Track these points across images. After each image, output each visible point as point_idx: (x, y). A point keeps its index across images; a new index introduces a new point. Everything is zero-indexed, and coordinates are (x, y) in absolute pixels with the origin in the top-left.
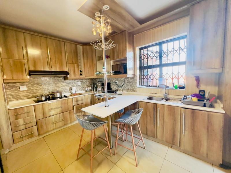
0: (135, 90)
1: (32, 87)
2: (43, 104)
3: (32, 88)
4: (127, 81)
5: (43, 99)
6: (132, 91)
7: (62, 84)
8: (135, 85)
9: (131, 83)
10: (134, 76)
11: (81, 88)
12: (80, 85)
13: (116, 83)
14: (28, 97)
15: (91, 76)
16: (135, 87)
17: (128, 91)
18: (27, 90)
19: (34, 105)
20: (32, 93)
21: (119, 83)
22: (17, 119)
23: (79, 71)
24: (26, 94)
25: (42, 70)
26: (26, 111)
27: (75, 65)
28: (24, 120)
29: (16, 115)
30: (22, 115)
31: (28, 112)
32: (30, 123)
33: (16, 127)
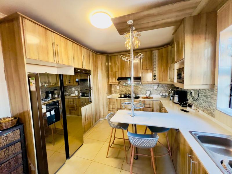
0: (213, 113)
3: (122, 88)
4: (204, 94)
5: (123, 96)
6: (209, 114)
7: (140, 87)
8: (213, 104)
9: (209, 99)
10: (214, 88)
11: (157, 92)
12: (157, 89)
13: (191, 93)
14: (120, 93)
15: (165, 81)
16: (214, 108)
17: (204, 111)
18: (120, 89)
19: (117, 99)
20: (122, 91)
21: (195, 94)
23: (153, 76)
24: (119, 91)
25: (125, 77)
26: (113, 101)
27: (149, 70)
28: (112, 106)
29: (110, 102)
30: (112, 103)
31: (114, 102)
32: (115, 109)
33: (109, 108)
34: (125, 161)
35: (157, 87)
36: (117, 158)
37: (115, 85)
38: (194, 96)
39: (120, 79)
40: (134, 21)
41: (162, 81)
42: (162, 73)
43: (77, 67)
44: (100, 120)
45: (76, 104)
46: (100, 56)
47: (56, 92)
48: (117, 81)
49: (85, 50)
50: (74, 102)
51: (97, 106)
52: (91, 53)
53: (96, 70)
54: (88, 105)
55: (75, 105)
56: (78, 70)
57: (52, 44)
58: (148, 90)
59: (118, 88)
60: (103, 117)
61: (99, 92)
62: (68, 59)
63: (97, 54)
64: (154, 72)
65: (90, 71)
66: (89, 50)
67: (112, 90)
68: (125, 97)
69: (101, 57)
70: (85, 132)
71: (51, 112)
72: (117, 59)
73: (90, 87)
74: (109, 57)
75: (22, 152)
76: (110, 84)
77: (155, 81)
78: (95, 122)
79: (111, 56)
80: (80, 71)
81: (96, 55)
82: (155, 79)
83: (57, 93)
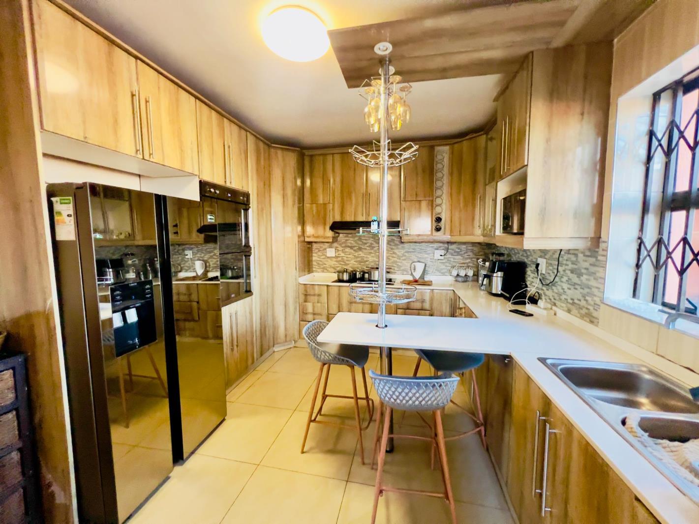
0: (595, 314)
1: (343, 252)
2: (340, 286)
3: (342, 255)
4: (571, 266)
5: (346, 277)
6: (582, 317)
7: (396, 251)
8: (595, 291)
11: (444, 267)
12: (442, 258)
13: (537, 265)
14: (336, 270)
15: (466, 235)
16: (597, 300)
17: (569, 311)
18: (336, 257)
19: (328, 286)
20: (342, 263)
22: (306, 301)
23: (434, 219)
24: (333, 263)
25: (352, 219)
26: (317, 292)
27: (424, 204)
28: (314, 307)
29: (306, 295)
30: (312, 298)
31: (319, 295)
32: (320, 314)
33: (303, 313)
34: (358, 459)
35: (443, 252)
36: (332, 451)
37: (322, 245)
38: (544, 272)
39: (337, 227)
40: (395, 44)
41: (460, 235)
42: (460, 211)
43: (207, 178)
44: (276, 349)
45: (198, 302)
46: (279, 152)
47: (130, 262)
48: (330, 234)
49: (235, 128)
50: (190, 295)
51: (268, 305)
52: (251, 140)
53: (267, 195)
54: (239, 302)
55: (195, 304)
56: (212, 190)
57: (130, 94)
58: (419, 262)
59: (331, 252)
60: (286, 341)
61: (274, 265)
62: (182, 150)
63: (269, 146)
64: (438, 209)
65: (247, 195)
66: (247, 131)
67: (314, 258)
68: (353, 279)
69: (283, 156)
70: (229, 383)
71: (127, 312)
72: (329, 166)
73: (247, 246)
74: (305, 157)
75: (20, 445)
76: (307, 240)
77: (439, 236)
78: (262, 355)
79: (311, 156)
80: (218, 192)
81: (266, 147)
82: (438, 229)
83: (134, 265)
